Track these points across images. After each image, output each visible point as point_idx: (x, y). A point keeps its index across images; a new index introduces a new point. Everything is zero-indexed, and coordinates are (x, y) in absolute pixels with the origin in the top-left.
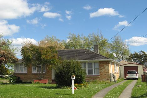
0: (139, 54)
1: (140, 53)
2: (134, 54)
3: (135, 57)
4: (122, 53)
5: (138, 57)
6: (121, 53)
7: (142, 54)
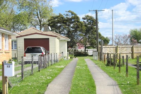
0: (65, 16)
1: (67, 15)
2: (57, 17)
3: (59, 22)
4: (39, 13)
5: (63, 23)
6: (37, 13)
7: (71, 17)
